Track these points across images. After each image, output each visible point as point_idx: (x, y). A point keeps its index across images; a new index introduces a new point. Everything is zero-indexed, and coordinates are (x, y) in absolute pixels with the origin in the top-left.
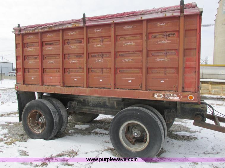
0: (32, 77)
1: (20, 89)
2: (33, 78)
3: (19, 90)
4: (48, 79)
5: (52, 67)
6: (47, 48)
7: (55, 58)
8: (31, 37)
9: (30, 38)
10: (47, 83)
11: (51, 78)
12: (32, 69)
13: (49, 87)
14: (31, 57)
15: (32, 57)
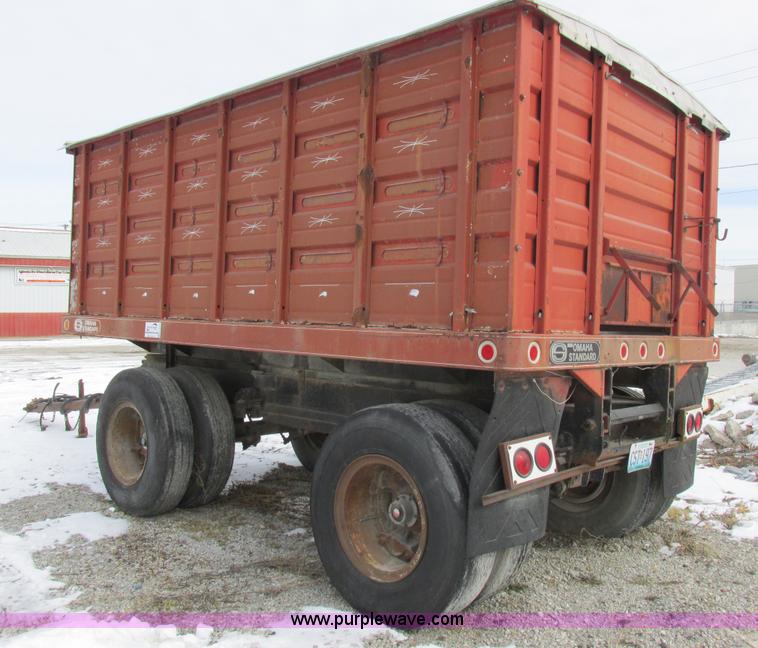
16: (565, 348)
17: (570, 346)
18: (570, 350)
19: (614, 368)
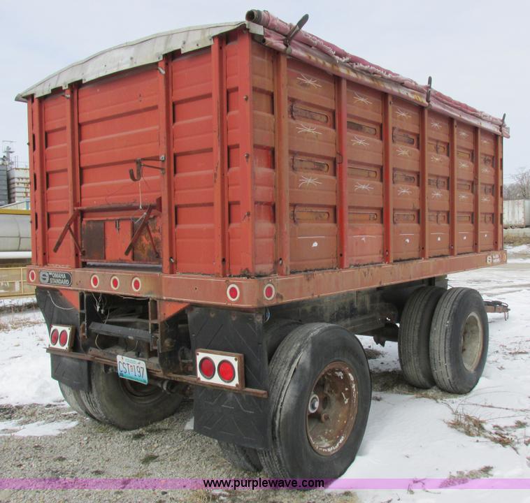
0: (314, 241)
1: (282, 297)
2: (315, 244)
3: (280, 302)
4: (357, 244)
5: (366, 206)
6: (354, 138)
7: (366, 173)
8: (309, 82)
9: (304, 85)
10: (355, 258)
11: (363, 239)
12: (309, 209)
13: (368, 270)
14: (304, 158)
15: (309, 161)
16: (47, 274)
17: (50, 274)
18: (51, 276)
19: (87, 292)
